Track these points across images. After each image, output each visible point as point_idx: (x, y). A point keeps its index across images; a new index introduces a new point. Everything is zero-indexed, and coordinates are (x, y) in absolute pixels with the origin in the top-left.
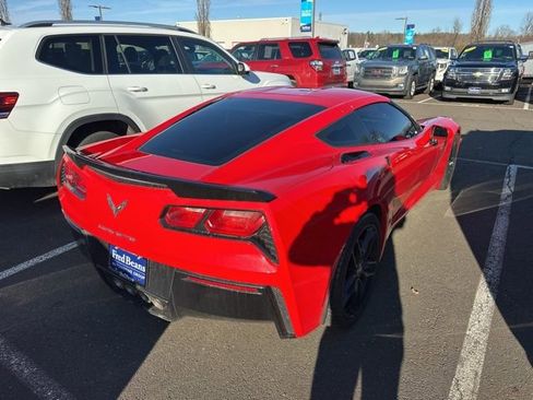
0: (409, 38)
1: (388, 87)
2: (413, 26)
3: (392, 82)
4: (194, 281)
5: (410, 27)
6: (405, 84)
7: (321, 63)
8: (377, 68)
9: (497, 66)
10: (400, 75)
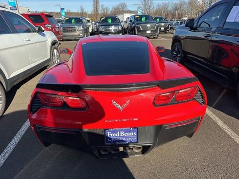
0: (63, 14)
1: (76, 36)
2: (64, 9)
3: (77, 33)
4: (171, 127)
5: (62, 9)
6: (83, 34)
7: (50, 26)
8: (69, 27)
9: (114, 25)
10: (80, 30)
